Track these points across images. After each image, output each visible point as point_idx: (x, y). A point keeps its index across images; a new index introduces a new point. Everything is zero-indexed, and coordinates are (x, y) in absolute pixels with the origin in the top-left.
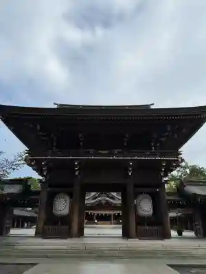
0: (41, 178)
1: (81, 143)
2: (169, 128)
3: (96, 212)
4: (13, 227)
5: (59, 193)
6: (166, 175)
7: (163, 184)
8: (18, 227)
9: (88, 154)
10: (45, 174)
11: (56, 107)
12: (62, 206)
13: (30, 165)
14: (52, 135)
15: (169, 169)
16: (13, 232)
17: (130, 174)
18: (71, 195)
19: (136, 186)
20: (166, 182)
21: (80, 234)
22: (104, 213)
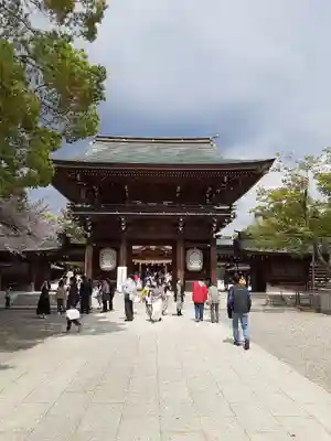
1: (127, 194)
3: (141, 262)
5: (105, 247)
6: (218, 230)
10: (90, 228)
15: (221, 225)
17: (181, 230)
18: (118, 250)
19: (186, 240)
20: (218, 237)
22: (153, 262)
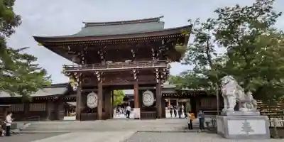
0: (76, 83)
1: (102, 58)
2: (163, 43)
4: (66, 115)
7: (158, 84)
9: (106, 66)
10: (78, 80)
13: (67, 76)
16: (65, 118)
19: (140, 86)
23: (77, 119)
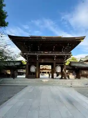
0: (26, 60)
1: (39, 50)
2: (68, 45)
4: (18, 75)
5: (32, 65)
6: (66, 60)
7: (65, 63)
8: (20, 75)
9: (41, 53)
11: (30, 36)
12: (33, 69)
13: (23, 56)
14: (29, 47)
15: (67, 58)
16: (18, 76)
17: (55, 60)
19: (56, 63)
20: (66, 62)
21: (39, 77)
23: (26, 77)
